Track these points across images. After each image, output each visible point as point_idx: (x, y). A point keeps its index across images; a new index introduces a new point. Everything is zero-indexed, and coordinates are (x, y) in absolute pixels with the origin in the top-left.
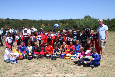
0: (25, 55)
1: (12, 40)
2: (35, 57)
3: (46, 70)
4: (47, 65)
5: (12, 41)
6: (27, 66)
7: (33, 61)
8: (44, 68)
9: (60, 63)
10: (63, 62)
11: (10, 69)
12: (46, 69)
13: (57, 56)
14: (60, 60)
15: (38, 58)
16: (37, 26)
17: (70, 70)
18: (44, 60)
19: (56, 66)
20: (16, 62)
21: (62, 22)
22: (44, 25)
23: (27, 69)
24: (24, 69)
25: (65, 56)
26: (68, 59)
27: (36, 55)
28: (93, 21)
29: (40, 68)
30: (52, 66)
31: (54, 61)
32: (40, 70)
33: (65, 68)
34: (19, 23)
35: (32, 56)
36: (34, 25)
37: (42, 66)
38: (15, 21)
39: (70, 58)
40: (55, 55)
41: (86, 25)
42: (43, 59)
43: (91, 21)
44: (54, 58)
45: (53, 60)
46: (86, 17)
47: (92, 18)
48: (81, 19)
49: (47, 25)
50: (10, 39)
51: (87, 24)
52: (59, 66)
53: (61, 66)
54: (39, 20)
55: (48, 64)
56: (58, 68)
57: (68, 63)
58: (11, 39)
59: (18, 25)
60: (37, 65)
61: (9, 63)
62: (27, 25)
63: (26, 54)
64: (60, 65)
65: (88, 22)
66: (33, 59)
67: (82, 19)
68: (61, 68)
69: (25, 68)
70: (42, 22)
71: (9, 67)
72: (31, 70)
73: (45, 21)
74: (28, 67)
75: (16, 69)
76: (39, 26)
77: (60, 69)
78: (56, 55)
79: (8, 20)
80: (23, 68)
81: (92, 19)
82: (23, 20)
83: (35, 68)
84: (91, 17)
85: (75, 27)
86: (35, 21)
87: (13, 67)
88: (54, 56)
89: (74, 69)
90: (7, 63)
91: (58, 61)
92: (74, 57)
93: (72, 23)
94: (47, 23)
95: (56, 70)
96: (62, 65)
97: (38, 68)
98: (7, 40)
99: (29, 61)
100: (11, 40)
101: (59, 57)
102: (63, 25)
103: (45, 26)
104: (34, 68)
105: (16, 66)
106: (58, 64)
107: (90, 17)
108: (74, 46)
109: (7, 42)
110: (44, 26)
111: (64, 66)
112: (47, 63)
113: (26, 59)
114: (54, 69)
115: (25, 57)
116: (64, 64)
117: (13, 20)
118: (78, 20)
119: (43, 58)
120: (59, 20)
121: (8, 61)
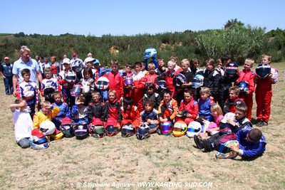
0: (67, 128)
1: (34, 90)
2: (94, 132)
3: (123, 163)
4: (125, 153)
5: (35, 93)
6: (75, 154)
7: (90, 143)
8: (119, 158)
9: (159, 145)
10: (166, 143)
11: (33, 164)
12: (123, 161)
13: (151, 130)
14: (158, 140)
15: (101, 135)
16: (99, 52)
17: (184, 163)
18: (118, 140)
19: (147, 154)
20: (46, 146)
21: (166, 38)
22: (117, 49)
23: (75, 163)
24: (68, 163)
25: (171, 128)
26: (179, 136)
27: (96, 127)
28: (250, 35)
29: (107, 160)
30: (138, 155)
31: (143, 141)
32: (108, 164)
33: (172, 160)
34: (50, 46)
35: (88, 130)
36: (90, 49)
37: (112, 154)
38: (39, 41)
39: (186, 133)
40: (145, 126)
41: (231, 46)
42: (116, 136)
43: (244, 36)
44: (142, 135)
45: (140, 138)
46: (229, 24)
47: (246, 26)
48: (217, 30)
49: (123, 48)
50: (30, 87)
51: (233, 44)
52: (156, 154)
53: (160, 154)
54: (104, 36)
55: (128, 150)
56: (155, 159)
57: (180, 146)
58: (32, 87)
59: (48, 51)
60: (101, 151)
61: (27, 149)
62: (72, 50)
63: (70, 125)
64: (159, 152)
65: (236, 37)
66: (91, 138)
67: (219, 31)
68: (161, 158)
69: (71, 161)
70: (110, 42)
71: (29, 158)
72: (86, 164)
73: (118, 38)
74: (76, 157)
75: (47, 162)
76: (104, 53)
77: (159, 161)
78: (147, 127)
79: (21, 38)
80: (64, 160)
81: (246, 30)
82: (62, 35)
83: (95, 161)
84: (243, 24)
85: (201, 53)
86: (94, 38)
87: (39, 158)
88: (143, 128)
89: (194, 162)
90: (25, 148)
91: (155, 142)
92: (196, 131)
93: (192, 41)
94: (124, 42)
95: (149, 164)
96: (165, 152)
97: (102, 160)
98: (22, 90)
99: (78, 142)
100: (31, 90)
101: (155, 132)
102: (167, 48)
103: (121, 51)
104: (92, 161)
105: (46, 156)
106: (154, 150)
107: (240, 24)
108: (196, 103)
109: (22, 94)
110: (117, 51)
111: (169, 153)
112: (125, 146)
113: (72, 138)
114: (144, 160)
115: (68, 133)
116: (170, 148)
117: (36, 36)
118: (208, 32)
119: (115, 134)
120: (157, 35)
121: (25, 143)
